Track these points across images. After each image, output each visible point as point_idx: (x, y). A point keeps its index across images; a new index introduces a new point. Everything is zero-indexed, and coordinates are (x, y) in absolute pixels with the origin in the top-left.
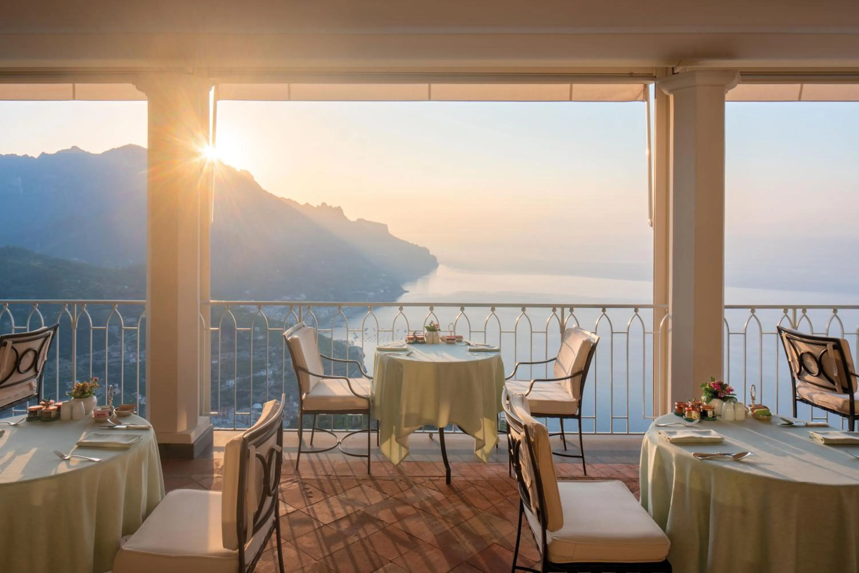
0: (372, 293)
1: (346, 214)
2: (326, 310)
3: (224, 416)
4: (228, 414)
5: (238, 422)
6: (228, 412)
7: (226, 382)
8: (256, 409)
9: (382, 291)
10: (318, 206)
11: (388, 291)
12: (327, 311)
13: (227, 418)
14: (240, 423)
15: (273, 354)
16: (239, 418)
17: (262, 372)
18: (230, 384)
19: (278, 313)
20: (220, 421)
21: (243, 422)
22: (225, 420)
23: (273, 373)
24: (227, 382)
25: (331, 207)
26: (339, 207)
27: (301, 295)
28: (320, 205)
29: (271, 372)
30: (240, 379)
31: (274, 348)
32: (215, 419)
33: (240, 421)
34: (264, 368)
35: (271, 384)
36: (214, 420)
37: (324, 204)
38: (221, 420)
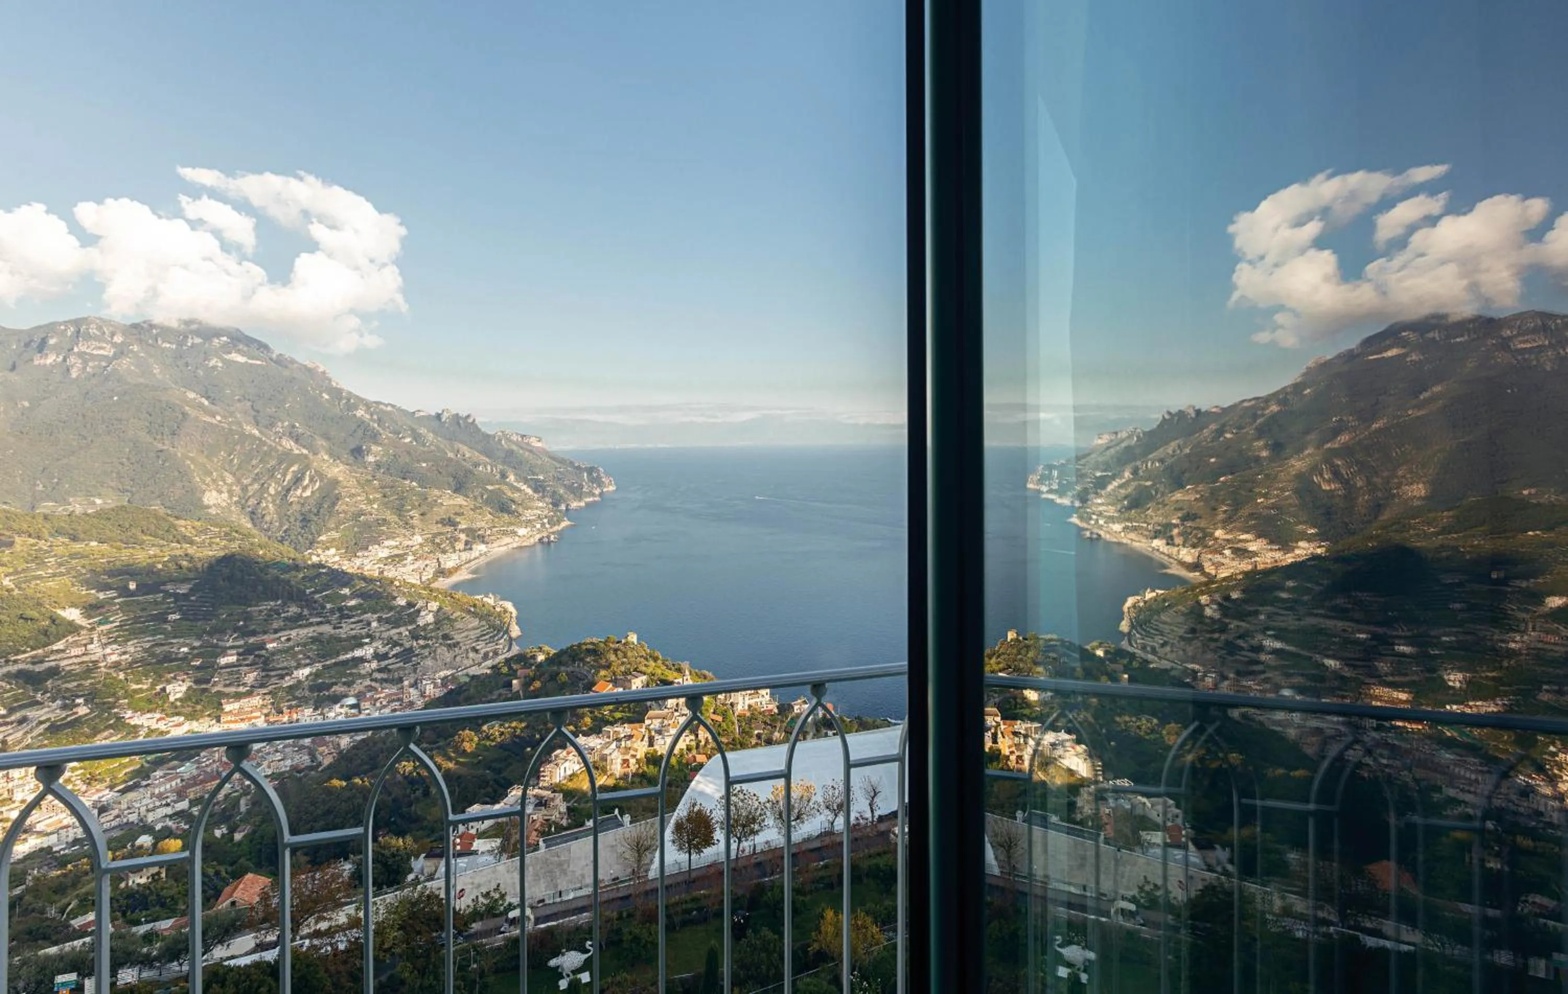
7: (292, 673)
8: (347, 705)
17: (355, 652)
18: (300, 675)
19: (376, 566)
23: (375, 652)
24: (295, 673)
29: (371, 650)
30: (317, 666)
31: (376, 616)
35: (372, 667)
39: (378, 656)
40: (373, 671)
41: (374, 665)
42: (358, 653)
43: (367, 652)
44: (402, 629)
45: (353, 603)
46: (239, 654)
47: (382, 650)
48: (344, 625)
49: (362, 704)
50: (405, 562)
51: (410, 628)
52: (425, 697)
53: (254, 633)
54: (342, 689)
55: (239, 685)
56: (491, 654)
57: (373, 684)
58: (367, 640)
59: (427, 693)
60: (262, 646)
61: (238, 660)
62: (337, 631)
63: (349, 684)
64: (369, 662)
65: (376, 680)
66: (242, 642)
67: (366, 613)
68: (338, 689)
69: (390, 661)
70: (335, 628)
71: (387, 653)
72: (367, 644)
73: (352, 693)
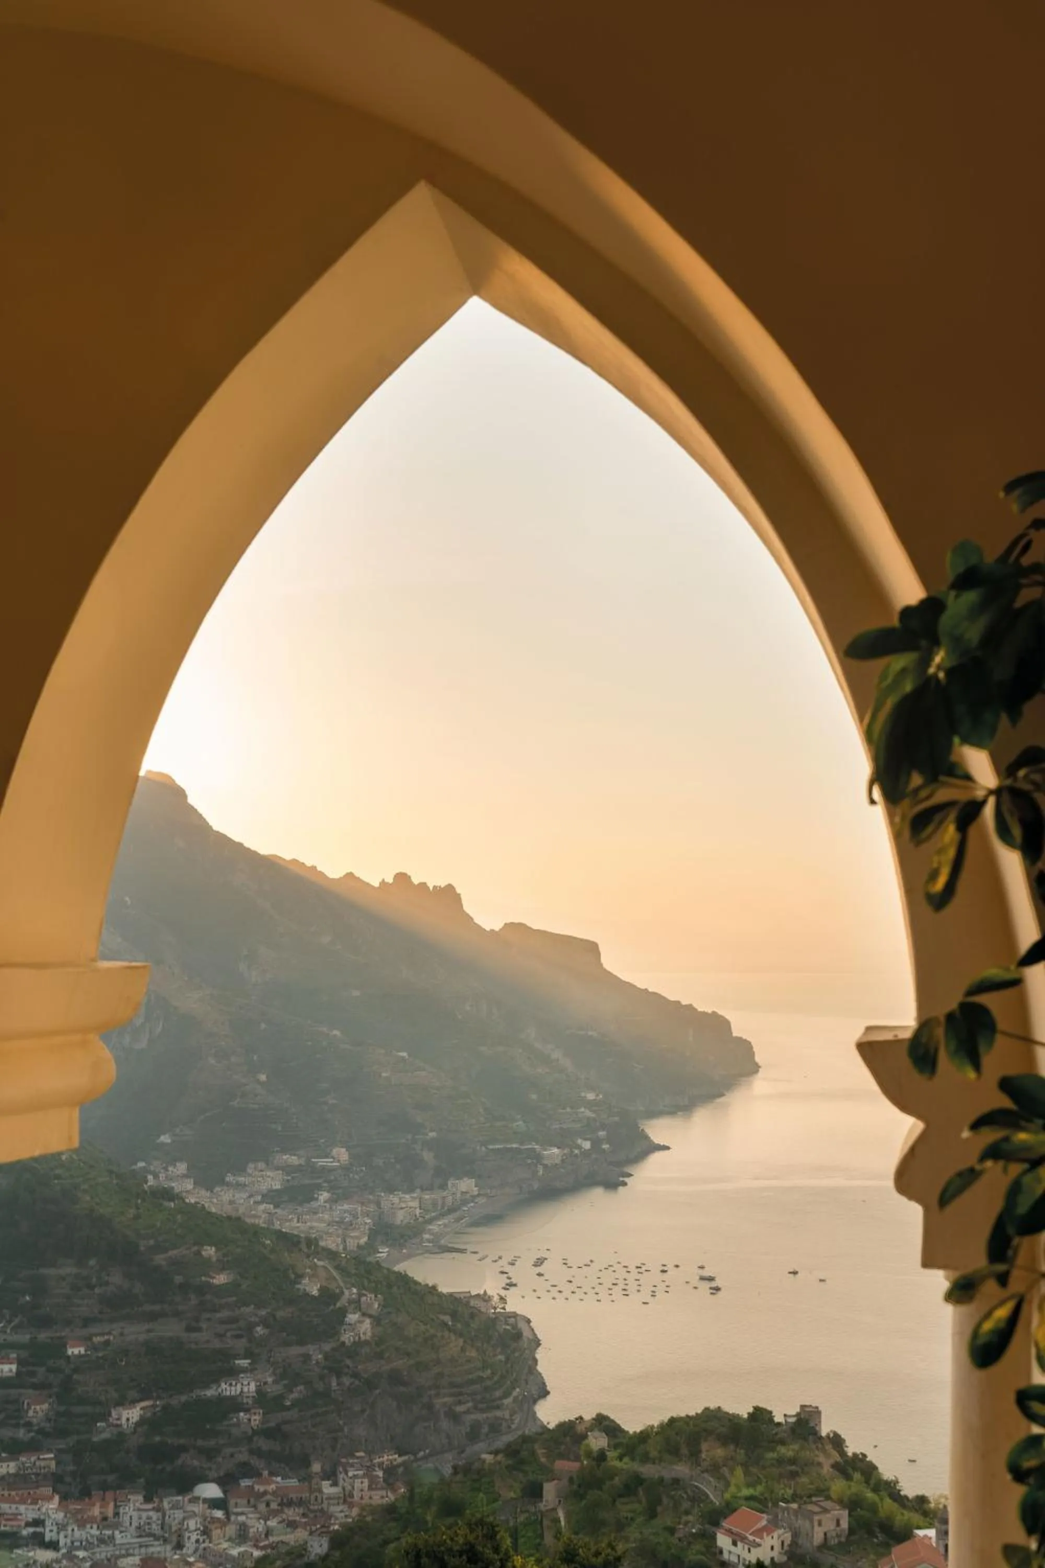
0: (555, 1150)
1: (468, 907)
2: (413, 1199)
3: (105, 1519)
4: (117, 1514)
5: (152, 1539)
6: (116, 1506)
7: (110, 1415)
8: (205, 1501)
9: (587, 1145)
10: (383, 883)
11: (606, 1146)
12: (415, 1204)
13: (116, 1526)
14: (156, 1543)
15: (260, 1330)
16: (154, 1526)
17: (223, 1386)
18: (124, 1421)
19: (262, 1207)
20: (92, 1536)
21: (165, 1541)
22: (108, 1532)
23: (259, 1391)
24: (114, 1414)
25: (423, 885)
26: (450, 888)
27: (335, 1151)
28: (390, 880)
29: (253, 1387)
30: (154, 1406)
31: (263, 1313)
32: (76, 1529)
33: (156, 1538)
34: (233, 1373)
35: (253, 1423)
36: (73, 1530)
37: (402, 878)
38: (95, 1532)
39: (261, 1398)
40: (255, 1432)
41: (256, 1419)
42: (228, 1389)
43: (246, 1387)
44: (311, 1349)
45: (221, 1279)
46: (20, 1362)
47: (273, 1389)
48: (204, 1325)
49: (232, 1502)
50: (314, 1204)
51: (327, 1347)
52: (351, 1506)
53: (46, 1322)
54: (196, 1463)
55: (17, 1426)
56: (485, 1430)
57: (255, 1462)
58: (244, 1363)
59: (357, 1494)
60: (58, 1348)
61: (18, 1373)
62: (194, 1335)
63: (210, 1454)
64: (247, 1411)
65: (257, 1453)
66: (25, 1338)
67: (246, 1305)
68: (191, 1461)
69: (287, 1415)
70: (189, 1329)
71: (281, 1397)
72: (244, 1370)
73: (213, 1474)
